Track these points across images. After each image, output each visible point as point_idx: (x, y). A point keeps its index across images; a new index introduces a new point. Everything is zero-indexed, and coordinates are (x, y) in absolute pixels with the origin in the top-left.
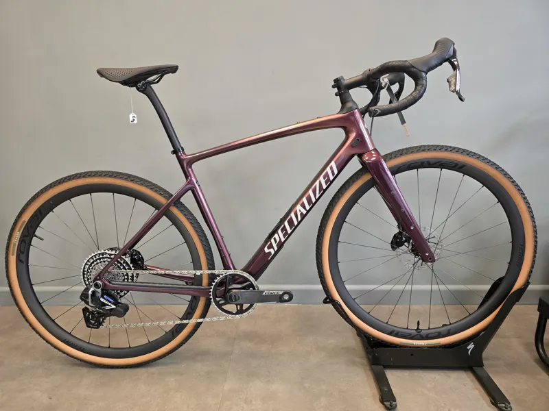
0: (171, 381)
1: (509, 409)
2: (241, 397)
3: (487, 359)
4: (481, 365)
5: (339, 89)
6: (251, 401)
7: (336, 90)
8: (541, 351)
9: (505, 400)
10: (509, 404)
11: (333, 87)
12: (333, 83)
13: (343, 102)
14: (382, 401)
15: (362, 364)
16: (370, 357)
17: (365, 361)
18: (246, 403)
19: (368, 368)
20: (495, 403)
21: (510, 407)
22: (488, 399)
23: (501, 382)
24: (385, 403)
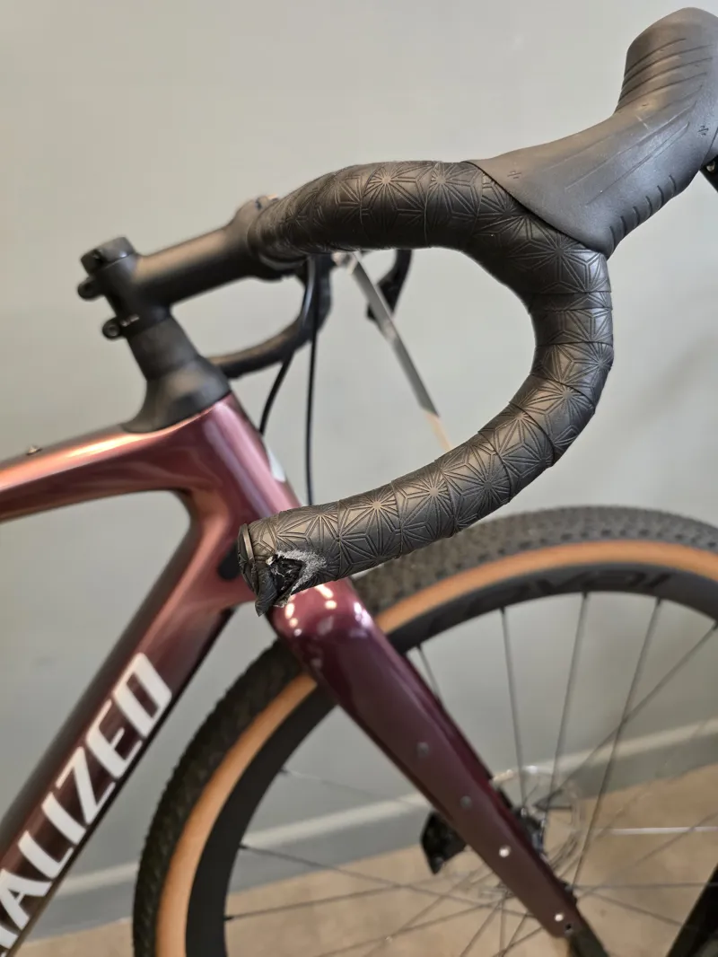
5: (116, 302)
7: (102, 309)
11: (87, 292)
12: (81, 275)
13: (154, 368)
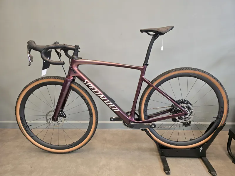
0: (79, 160)
1: (215, 174)
2: (107, 168)
3: (208, 153)
4: (205, 156)
6: (111, 170)
8: (229, 151)
9: (214, 171)
10: (216, 172)
14: (165, 171)
15: (157, 155)
16: (160, 152)
17: (158, 154)
18: (109, 170)
19: (159, 157)
20: (210, 172)
21: (216, 174)
22: (207, 170)
23: (213, 163)
24: (166, 171)
